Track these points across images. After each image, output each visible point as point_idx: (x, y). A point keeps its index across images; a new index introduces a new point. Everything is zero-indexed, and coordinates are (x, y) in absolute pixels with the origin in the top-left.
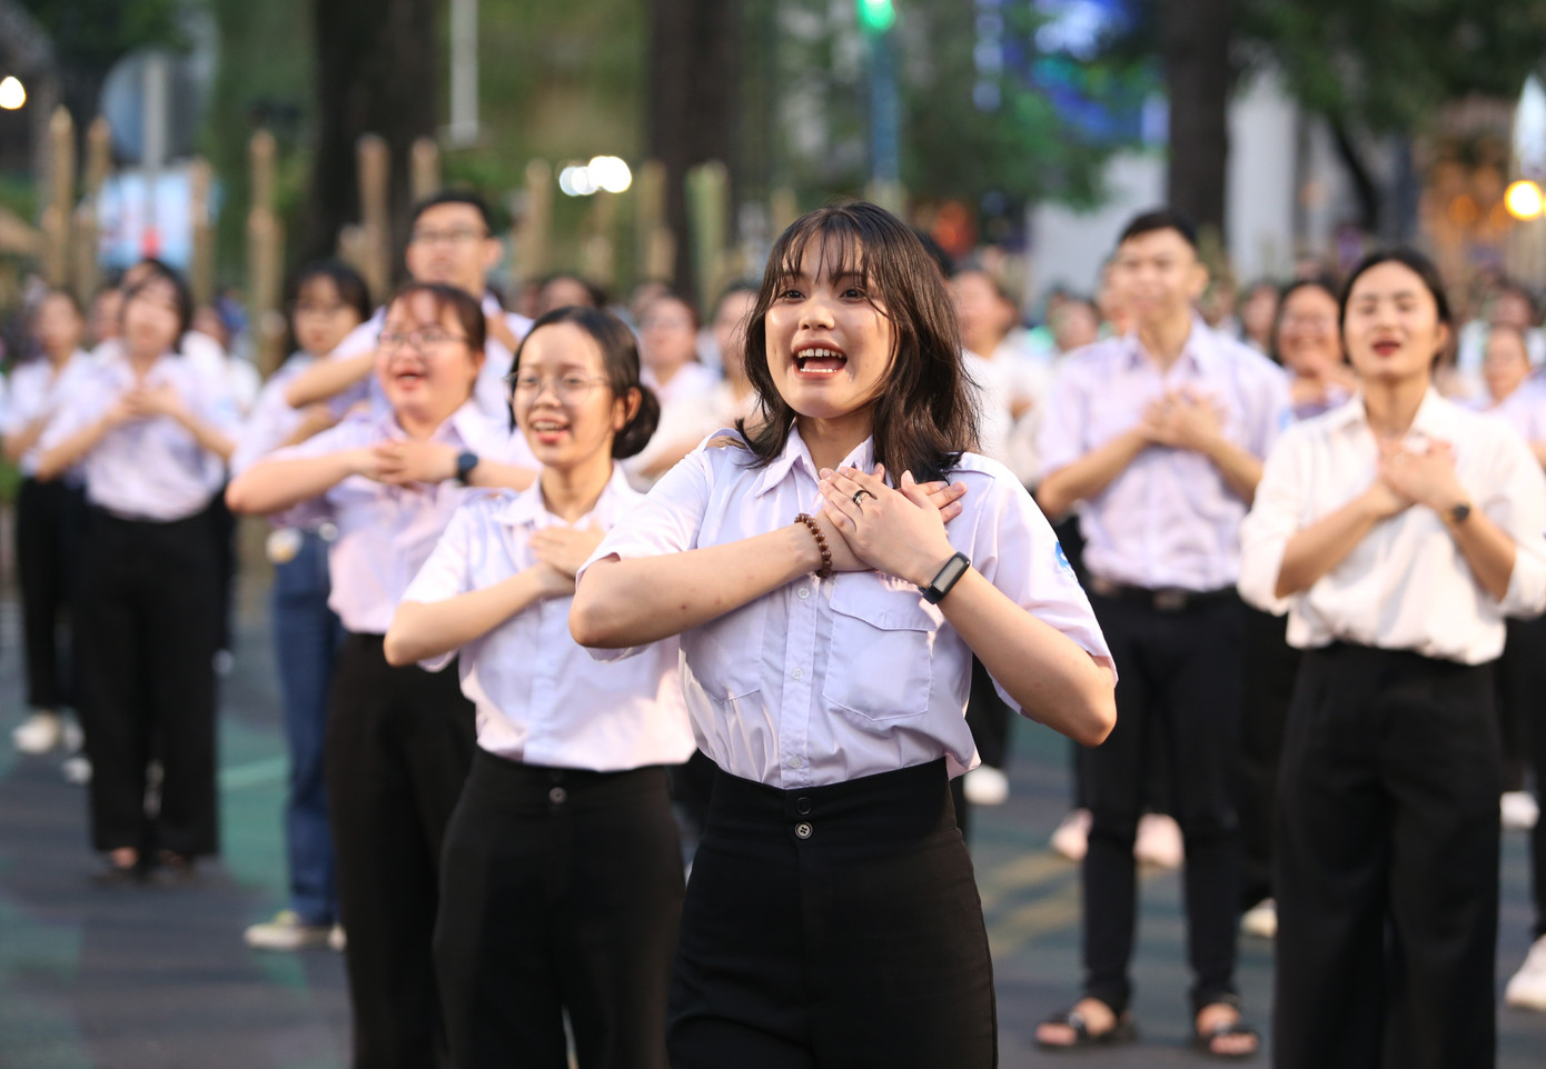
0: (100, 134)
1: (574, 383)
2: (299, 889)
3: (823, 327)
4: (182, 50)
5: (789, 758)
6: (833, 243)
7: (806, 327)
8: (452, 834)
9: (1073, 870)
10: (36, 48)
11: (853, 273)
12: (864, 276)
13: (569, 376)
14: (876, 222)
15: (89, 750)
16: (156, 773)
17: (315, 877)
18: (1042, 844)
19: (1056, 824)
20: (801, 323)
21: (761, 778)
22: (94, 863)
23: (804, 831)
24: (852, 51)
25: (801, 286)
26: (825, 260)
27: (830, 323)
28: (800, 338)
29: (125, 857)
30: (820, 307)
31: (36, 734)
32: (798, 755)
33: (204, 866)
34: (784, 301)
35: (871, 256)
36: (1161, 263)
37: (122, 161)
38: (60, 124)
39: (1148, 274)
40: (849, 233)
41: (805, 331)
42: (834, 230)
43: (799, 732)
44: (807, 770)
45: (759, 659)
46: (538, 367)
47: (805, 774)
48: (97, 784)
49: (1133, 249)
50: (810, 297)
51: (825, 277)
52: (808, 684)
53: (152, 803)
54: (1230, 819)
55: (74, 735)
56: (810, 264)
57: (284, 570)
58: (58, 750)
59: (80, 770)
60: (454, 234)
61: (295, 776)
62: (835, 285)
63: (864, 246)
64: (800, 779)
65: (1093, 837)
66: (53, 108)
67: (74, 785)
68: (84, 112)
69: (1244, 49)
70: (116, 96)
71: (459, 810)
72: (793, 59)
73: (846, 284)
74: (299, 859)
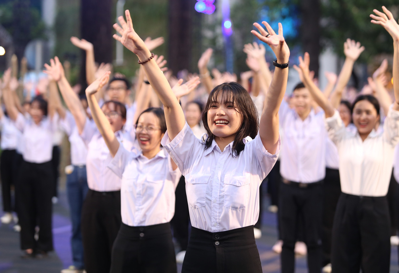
0: (24, 62)
1: (151, 129)
2: (75, 260)
3: (222, 115)
4: (46, 40)
5: (214, 223)
6: (225, 93)
7: (218, 115)
8: (115, 245)
9: (278, 256)
10: (8, 39)
11: (230, 102)
12: (233, 103)
13: (150, 126)
14: (236, 88)
15: (20, 223)
16: (37, 229)
17: (79, 257)
18: (270, 249)
19: (274, 244)
20: (217, 114)
21: (206, 229)
22: (21, 253)
23: (217, 243)
24: (221, 41)
25: (217, 104)
26: (223, 97)
27: (224, 114)
28: (216, 118)
29: (29, 251)
30: (221, 110)
31: (6, 219)
32: (216, 222)
33: (50, 254)
34: (212, 108)
35: (235, 97)
36: (305, 96)
37: (30, 68)
38: (14, 59)
39: (301, 99)
40: (229, 91)
41: (218, 116)
42: (226, 90)
43: (216, 216)
44: (218, 227)
45: (205, 198)
46: (142, 123)
47: (218, 228)
48: (22, 232)
49: (297, 92)
50: (219, 108)
51: (223, 102)
52: (218, 204)
53: (37, 237)
54: (319, 242)
55: (16, 219)
56: (220, 99)
57: (69, 176)
58: (12, 222)
59: (18, 228)
60: (118, 89)
61: (73, 230)
62: (225, 105)
63: (233, 94)
64: (217, 229)
65: (283, 247)
66: (12, 55)
67: (16, 232)
68: (20, 56)
69: (324, 41)
70: (29, 52)
71: (117, 239)
72: (206, 43)
73: (228, 104)
74: (75, 252)
